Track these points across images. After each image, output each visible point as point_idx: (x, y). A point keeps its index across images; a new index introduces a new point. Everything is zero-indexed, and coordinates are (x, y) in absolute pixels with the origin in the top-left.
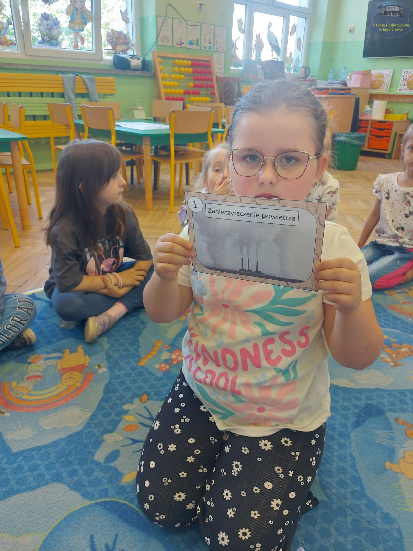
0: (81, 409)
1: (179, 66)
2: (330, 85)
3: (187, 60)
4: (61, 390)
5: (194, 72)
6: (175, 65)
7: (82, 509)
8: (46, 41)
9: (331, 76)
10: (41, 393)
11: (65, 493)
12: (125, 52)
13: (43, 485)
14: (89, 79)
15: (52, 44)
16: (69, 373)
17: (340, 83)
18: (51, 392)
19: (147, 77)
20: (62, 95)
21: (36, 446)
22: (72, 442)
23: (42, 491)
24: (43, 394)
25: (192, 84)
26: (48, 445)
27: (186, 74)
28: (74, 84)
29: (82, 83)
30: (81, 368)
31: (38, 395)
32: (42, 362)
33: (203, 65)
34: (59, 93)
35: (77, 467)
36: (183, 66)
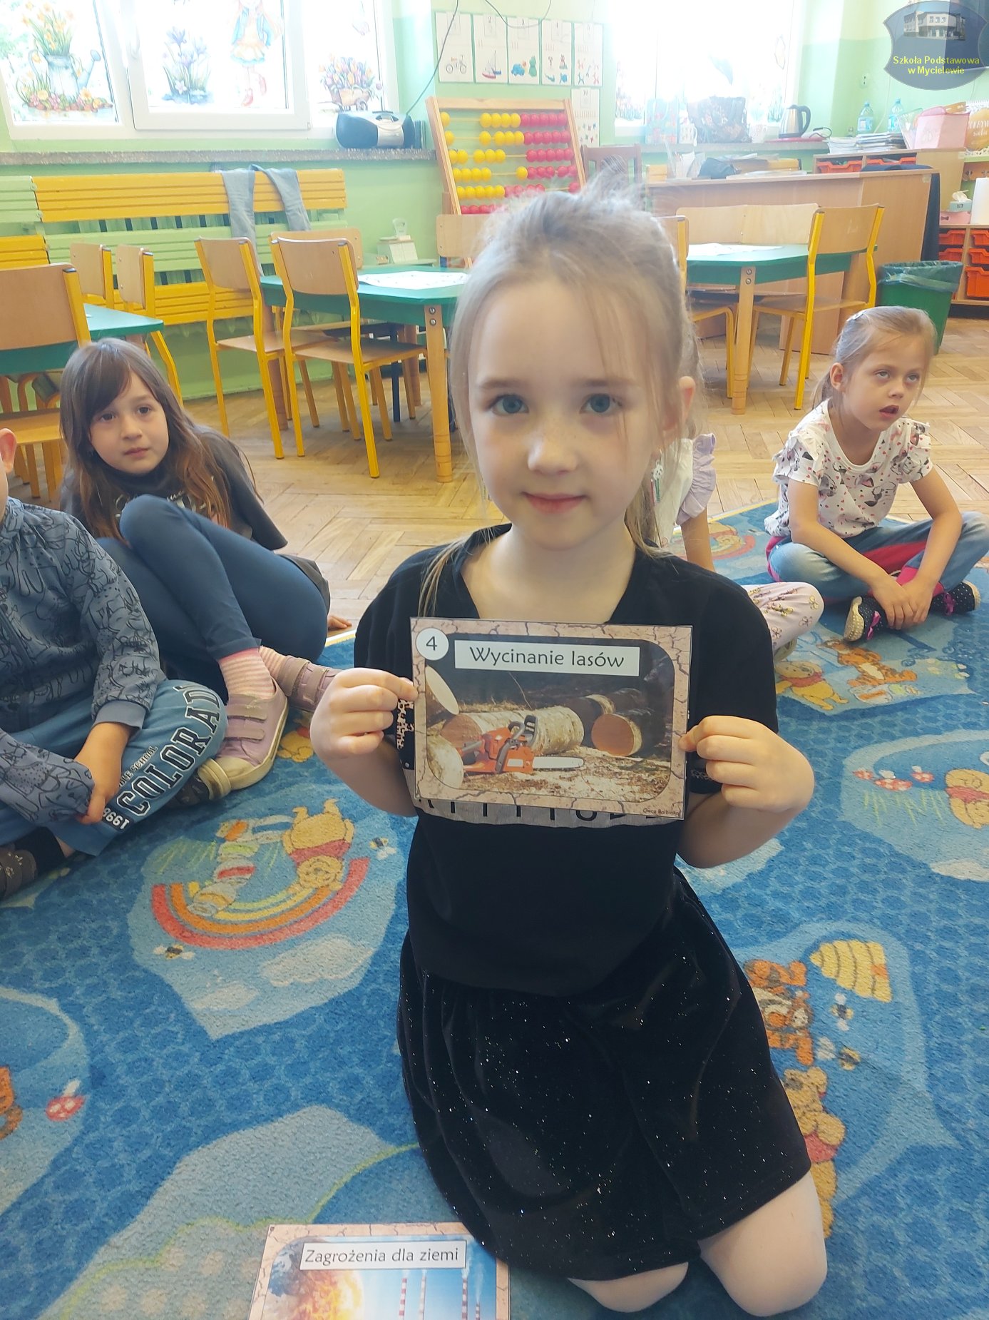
0: (349, 941)
1: (492, 129)
2: (862, 149)
3: (510, 112)
4: (298, 899)
5: (527, 141)
6: (480, 128)
7: (383, 1164)
8: (181, 92)
9: (862, 125)
10: (256, 905)
11: (339, 1127)
12: (362, 105)
13: (288, 1111)
14: (284, 177)
15: (193, 100)
16: (312, 860)
17: (887, 142)
18: (277, 904)
19: (419, 161)
20: (225, 220)
21: (260, 1024)
22: (340, 1015)
23: (287, 1125)
24: (260, 909)
25: (523, 171)
26: (286, 1022)
27: (509, 148)
28: (251, 191)
29: (270, 188)
30: (337, 849)
31: (249, 911)
32: (248, 836)
33: (549, 123)
34: (218, 216)
35: (358, 1071)
36: (502, 129)
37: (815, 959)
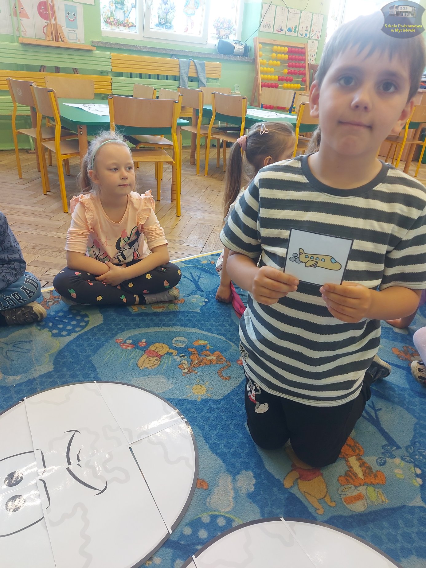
1: (277, 52)
3: (285, 46)
5: (289, 59)
6: (272, 51)
8: (162, 24)
12: (227, 36)
14: (200, 64)
15: (166, 27)
25: (286, 71)
27: (282, 60)
29: (194, 67)
33: (298, 52)
34: (174, 76)
36: (280, 53)
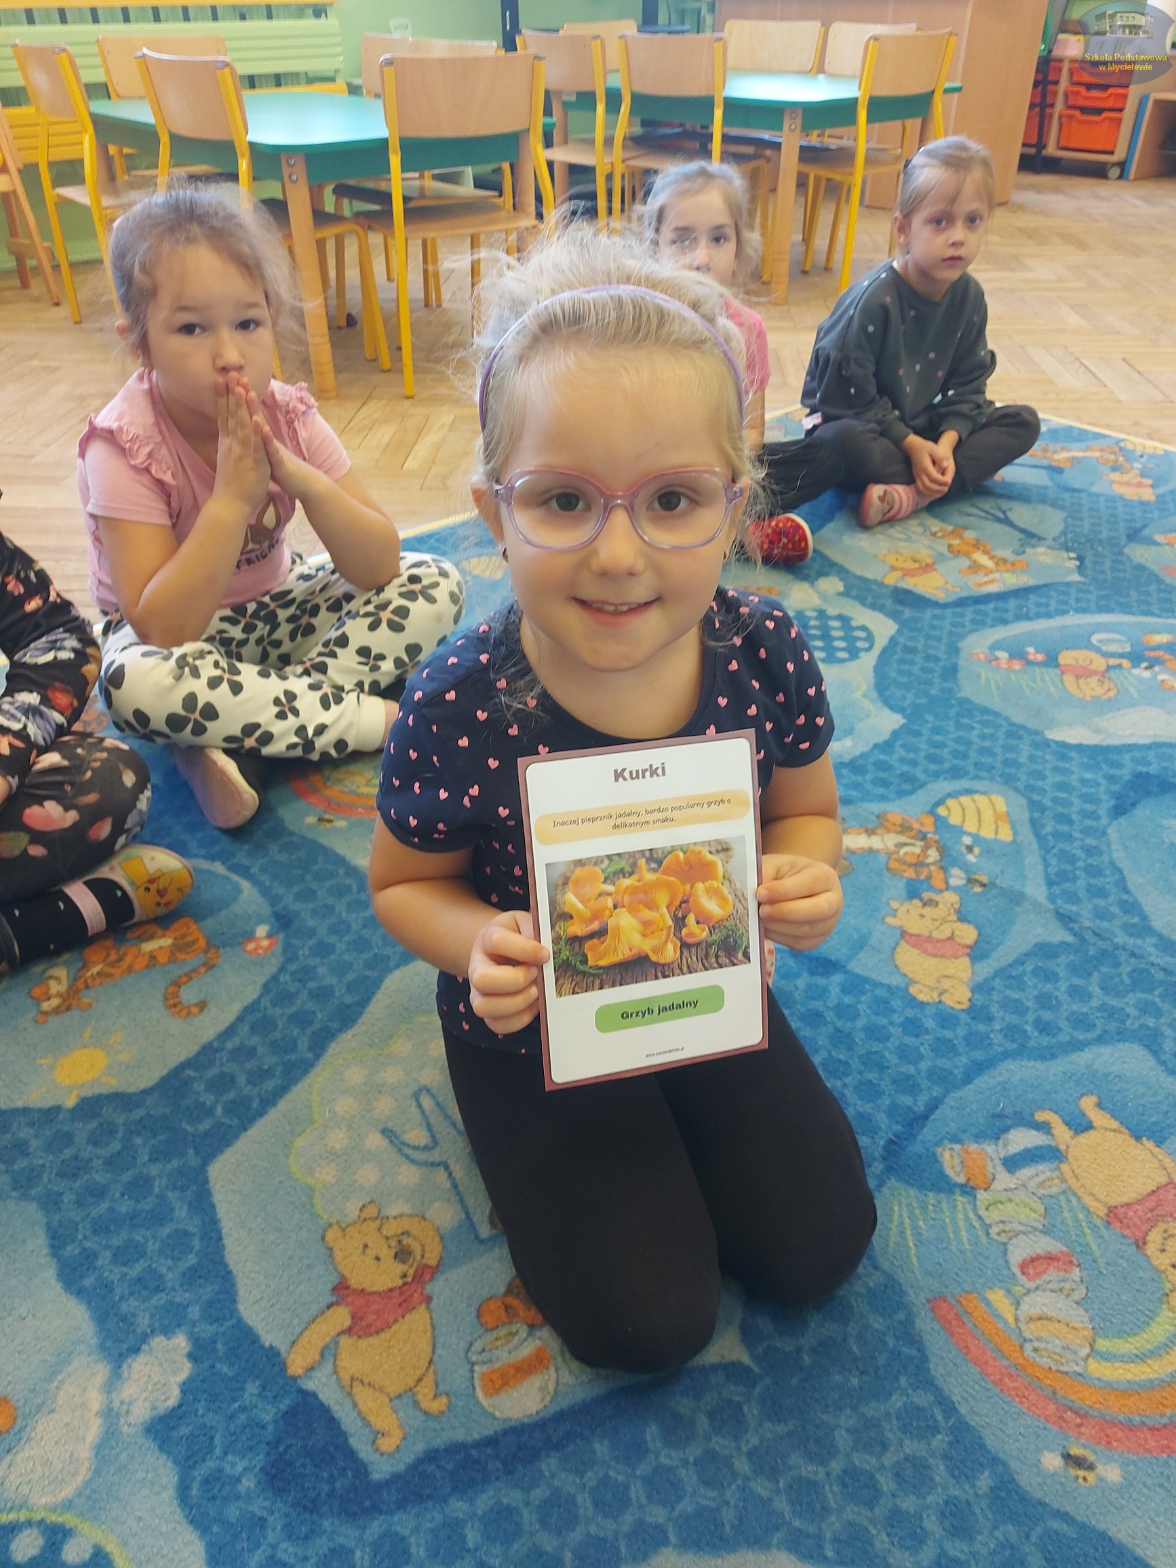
37: (941, 811)
